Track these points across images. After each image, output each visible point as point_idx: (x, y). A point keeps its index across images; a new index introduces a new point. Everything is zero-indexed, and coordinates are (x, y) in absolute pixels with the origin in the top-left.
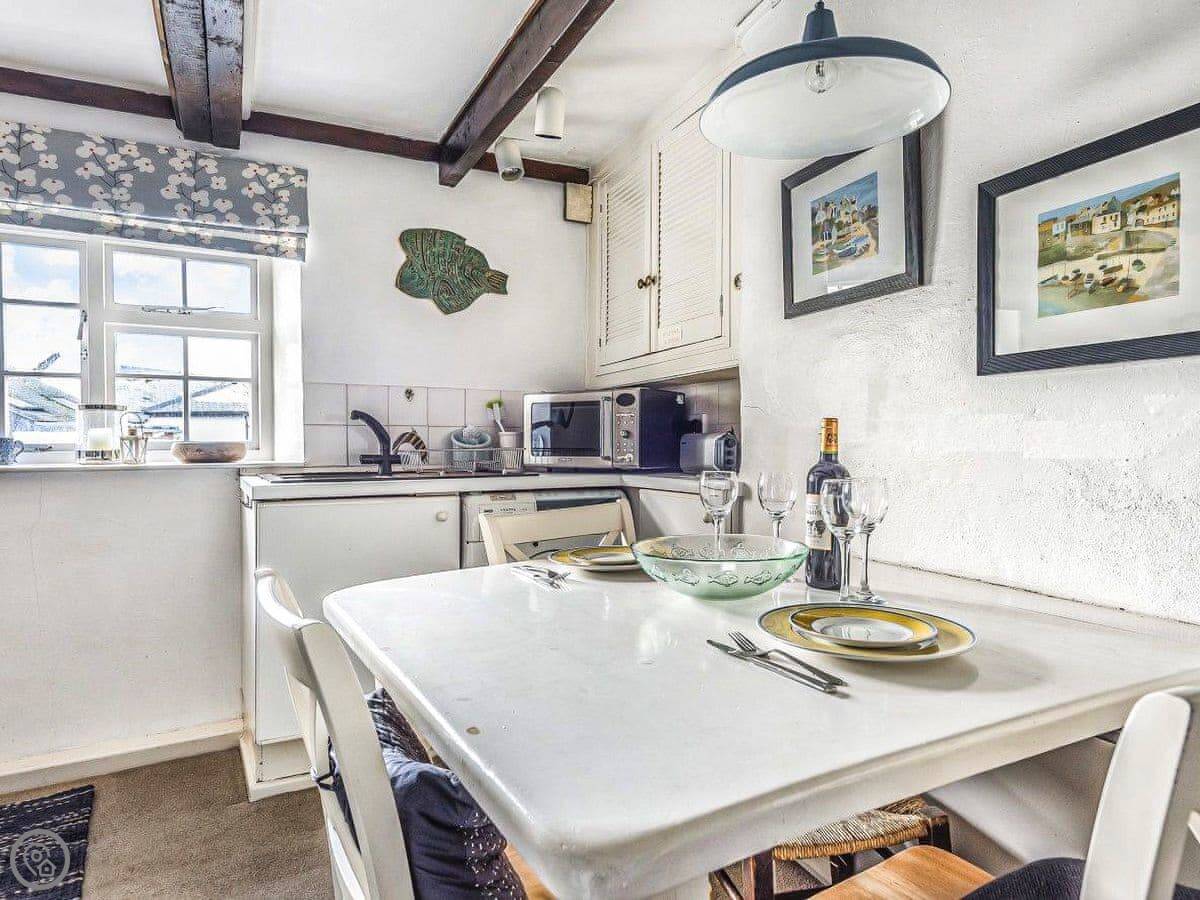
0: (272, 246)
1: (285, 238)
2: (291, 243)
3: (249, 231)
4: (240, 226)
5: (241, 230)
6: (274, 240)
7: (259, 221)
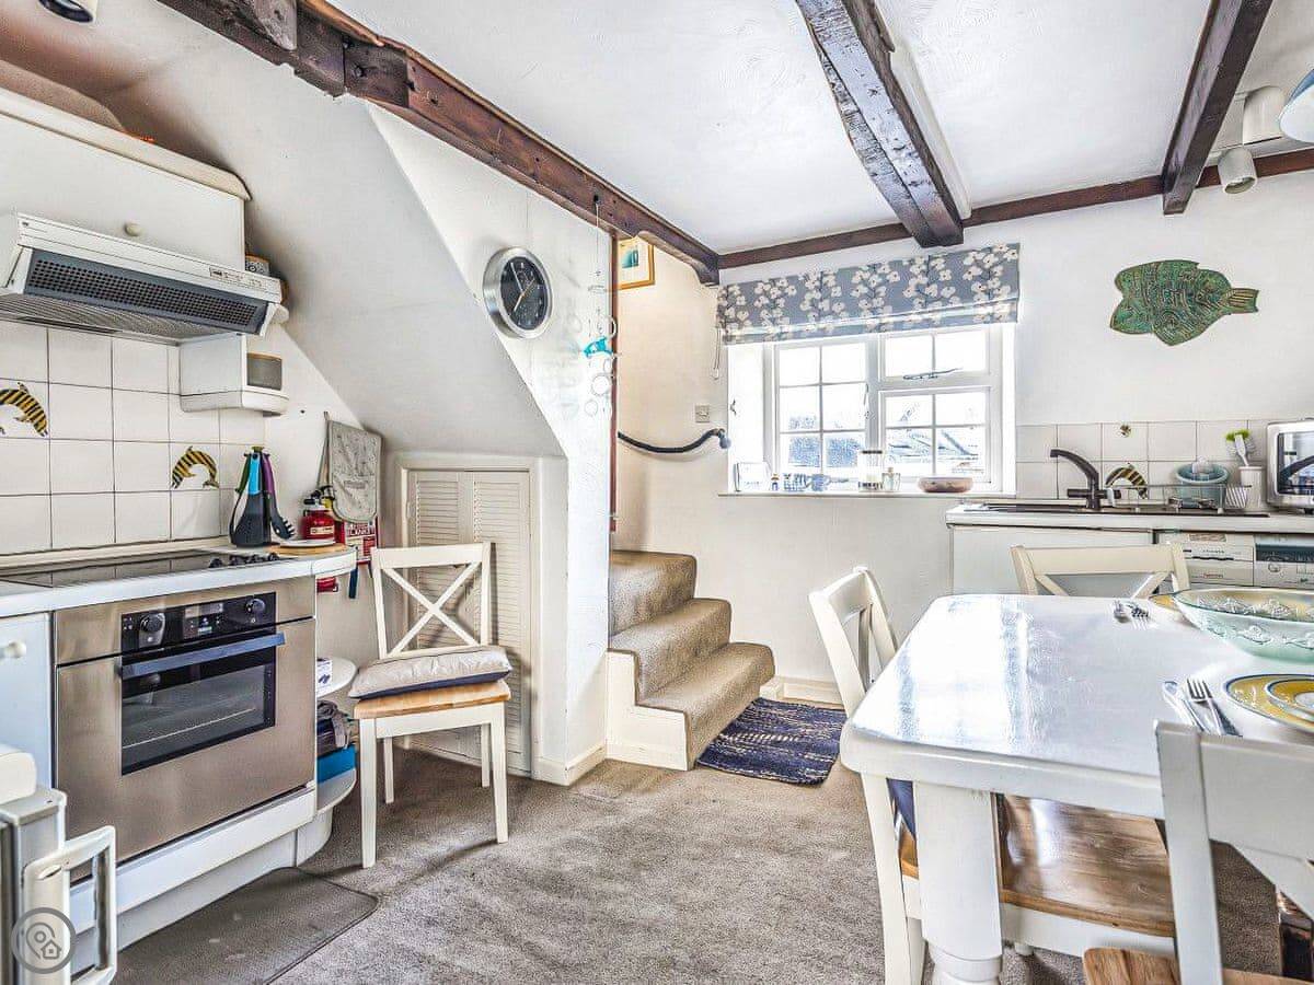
0: (989, 314)
1: (999, 306)
2: (1005, 309)
3: (969, 308)
4: (961, 305)
5: (962, 308)
6: (990, 309)
7: (976, 298)
